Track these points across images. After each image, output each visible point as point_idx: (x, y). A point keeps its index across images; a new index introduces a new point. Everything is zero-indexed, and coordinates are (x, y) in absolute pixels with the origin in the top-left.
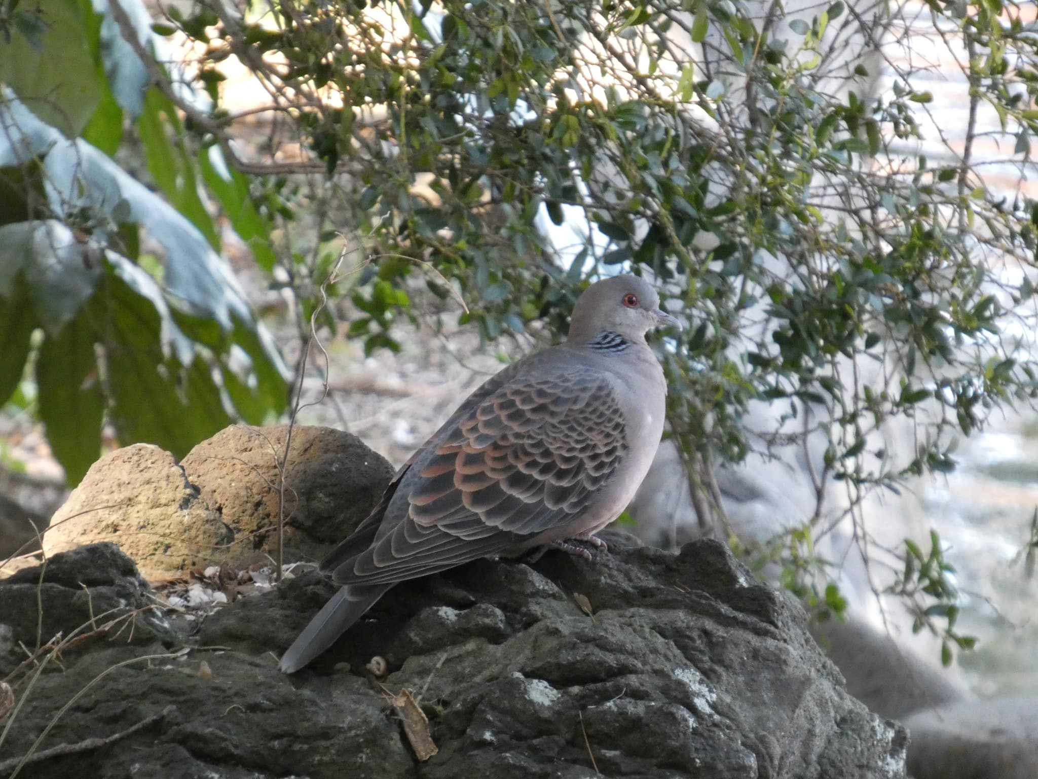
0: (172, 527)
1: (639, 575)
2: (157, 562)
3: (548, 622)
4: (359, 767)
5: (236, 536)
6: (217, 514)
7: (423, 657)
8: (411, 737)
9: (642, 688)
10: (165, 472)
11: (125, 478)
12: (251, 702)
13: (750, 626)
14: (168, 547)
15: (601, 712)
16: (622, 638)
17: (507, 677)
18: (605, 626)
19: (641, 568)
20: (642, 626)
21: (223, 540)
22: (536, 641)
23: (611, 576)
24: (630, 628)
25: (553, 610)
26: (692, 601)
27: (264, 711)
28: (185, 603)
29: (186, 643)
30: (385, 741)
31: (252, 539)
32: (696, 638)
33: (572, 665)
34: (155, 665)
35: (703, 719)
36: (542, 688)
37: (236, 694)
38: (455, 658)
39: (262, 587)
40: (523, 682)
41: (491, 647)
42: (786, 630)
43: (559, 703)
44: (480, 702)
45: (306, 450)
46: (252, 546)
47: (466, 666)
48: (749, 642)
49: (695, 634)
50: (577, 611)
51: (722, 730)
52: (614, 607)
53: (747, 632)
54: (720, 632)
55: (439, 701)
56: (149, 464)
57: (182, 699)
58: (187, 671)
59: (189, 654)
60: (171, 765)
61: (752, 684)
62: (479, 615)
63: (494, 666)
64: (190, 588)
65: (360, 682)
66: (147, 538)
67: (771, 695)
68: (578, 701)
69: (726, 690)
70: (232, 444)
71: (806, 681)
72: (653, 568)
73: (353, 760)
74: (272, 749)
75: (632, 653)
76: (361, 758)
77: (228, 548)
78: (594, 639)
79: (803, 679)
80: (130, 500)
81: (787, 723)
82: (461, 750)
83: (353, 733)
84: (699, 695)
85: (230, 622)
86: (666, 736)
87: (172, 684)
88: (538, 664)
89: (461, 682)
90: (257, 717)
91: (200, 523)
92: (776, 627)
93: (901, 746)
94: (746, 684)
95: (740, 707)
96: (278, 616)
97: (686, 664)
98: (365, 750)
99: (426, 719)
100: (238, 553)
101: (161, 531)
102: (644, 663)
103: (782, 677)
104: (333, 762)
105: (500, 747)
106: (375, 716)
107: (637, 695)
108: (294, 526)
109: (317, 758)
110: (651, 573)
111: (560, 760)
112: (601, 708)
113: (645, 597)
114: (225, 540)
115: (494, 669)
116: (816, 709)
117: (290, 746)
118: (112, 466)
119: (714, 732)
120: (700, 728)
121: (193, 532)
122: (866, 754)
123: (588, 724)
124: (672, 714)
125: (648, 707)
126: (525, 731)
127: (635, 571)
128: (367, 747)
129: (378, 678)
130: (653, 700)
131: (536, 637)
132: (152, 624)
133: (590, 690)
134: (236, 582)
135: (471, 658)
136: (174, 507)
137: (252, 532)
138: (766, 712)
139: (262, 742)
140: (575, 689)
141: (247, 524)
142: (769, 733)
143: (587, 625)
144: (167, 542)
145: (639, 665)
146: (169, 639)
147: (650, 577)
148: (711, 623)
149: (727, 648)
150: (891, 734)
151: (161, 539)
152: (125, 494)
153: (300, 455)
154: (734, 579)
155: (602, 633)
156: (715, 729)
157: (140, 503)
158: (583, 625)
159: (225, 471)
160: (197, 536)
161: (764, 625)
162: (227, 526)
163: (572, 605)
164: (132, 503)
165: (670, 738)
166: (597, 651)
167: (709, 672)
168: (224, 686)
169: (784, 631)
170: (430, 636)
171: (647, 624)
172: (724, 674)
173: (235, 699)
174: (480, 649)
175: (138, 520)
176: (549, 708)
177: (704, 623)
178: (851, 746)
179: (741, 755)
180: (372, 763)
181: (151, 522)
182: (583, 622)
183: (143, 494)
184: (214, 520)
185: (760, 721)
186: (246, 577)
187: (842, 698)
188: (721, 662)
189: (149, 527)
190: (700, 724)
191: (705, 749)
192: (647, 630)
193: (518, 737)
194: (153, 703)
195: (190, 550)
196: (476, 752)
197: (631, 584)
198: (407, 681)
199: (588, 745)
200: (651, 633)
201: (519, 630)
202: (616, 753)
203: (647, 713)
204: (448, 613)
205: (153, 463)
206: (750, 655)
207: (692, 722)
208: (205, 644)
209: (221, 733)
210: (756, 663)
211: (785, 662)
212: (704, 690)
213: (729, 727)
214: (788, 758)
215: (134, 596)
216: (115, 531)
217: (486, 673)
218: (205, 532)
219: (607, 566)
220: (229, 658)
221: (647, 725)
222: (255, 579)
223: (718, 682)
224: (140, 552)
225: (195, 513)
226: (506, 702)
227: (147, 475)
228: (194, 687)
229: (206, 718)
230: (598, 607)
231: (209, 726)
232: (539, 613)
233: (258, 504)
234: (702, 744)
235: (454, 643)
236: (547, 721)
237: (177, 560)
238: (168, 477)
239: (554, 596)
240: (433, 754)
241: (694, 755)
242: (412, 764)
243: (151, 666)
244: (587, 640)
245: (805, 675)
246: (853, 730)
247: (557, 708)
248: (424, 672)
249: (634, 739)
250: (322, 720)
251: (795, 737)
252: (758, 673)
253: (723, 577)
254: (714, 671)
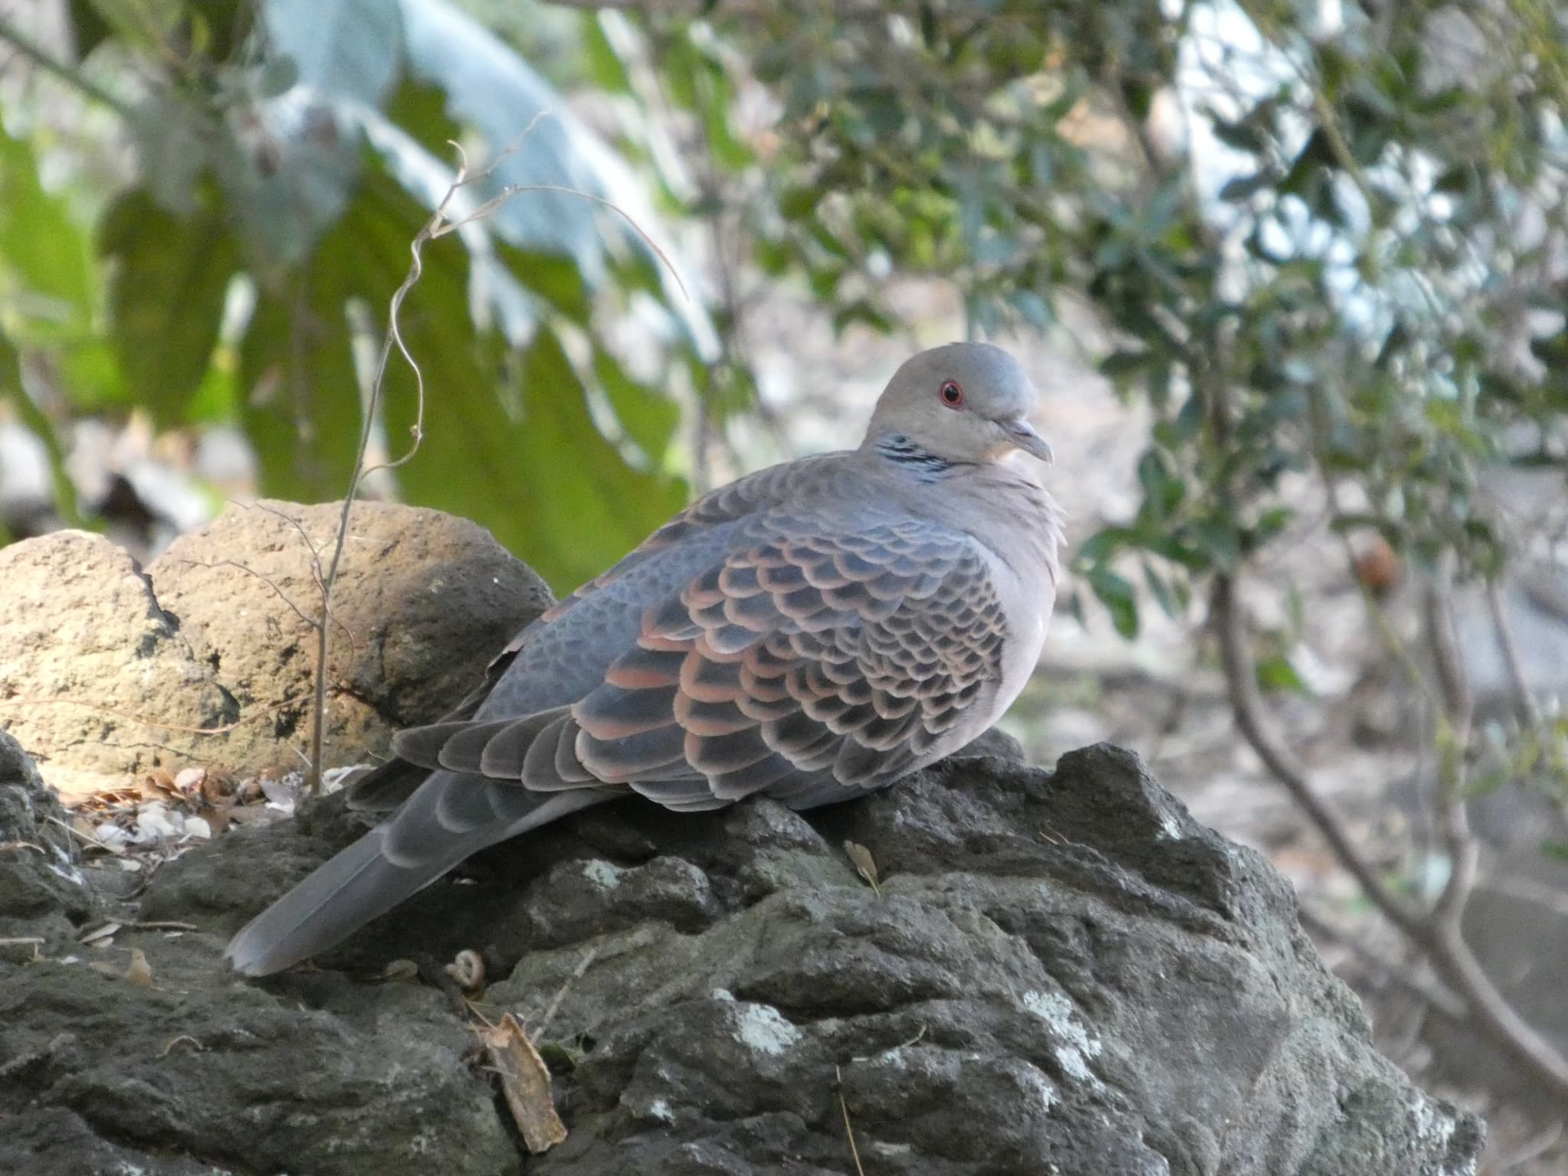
0: (119, 690)
1: (971, 810)
2: (87, 756)
3: (788, 896)
4: (414, 1162)
5: (243, 712)
6: (209, 669)
7: (551, 954)
8: (517, 1106)
9: (958, 1027)
10: (113, 584)
11: (35, 595)
12: (214, 1031)
13: (1176, 915)
14: (109, 728)
15: (876, 1069)
16: (924, 931)
17: (701, 998)
18: (892, 906)
19: (980, 796)
20: (966, 908)
21: (216, 718)
22: (764, 930)
23: (915, 810)
24: (943, 912)
25: (802, 873)
26: (1066, 863)
27: (241, 1048)
28: (129, 837)
29: (114, 913)
30: (467, 1114)
31: (274, 718)
32: (1070, 934)
33: (826, 980)
34: (47, 955)
35: (1071, 1088)
36: (767, 1021)
37: (190, 1015)
38: (609, 958)
39: (280, 811)
40: (731, 1008)
41: (681, 939)
42: (1248, 923)
43: (796, 1051)
44: (647, 1043)
45: (385, 552)
46: (273, 732)
47: (634, 974)
48: (1171, 945)
49: (1067, 927)
50: (847, 875)
51: (1109, 1112)
52: (919, 870)
53: (1169, 925)
54: (1116, 923)
55: (578, 1038)
56: (83, 569)
57: (88, 1021)
58: (105, 968)
59: (115, 935)
60: (51, 1150)
61: (1174, 1026)
62: (663, 877)
63: (684, 975)
64: (141, 808)
65: (432, 999)
66: (70, 711)
67: (1209, 1046)
68: (833, 1047)
69: (1123, 1035)
70: (246, 536)
71: (1280, 1023)
72: (1000, 798)
73: (400, 1148)
74: (249, 1123)
75: (942, 960)
76: (418, 1144)
77: (226, 734)
78: (872, 931)
79: (1272, 1018)
80: (41, 636)
81: (1239, 1101)
82: (608, 1135)
83: (403, 1096)
84: (1068, 1042)
85: (199, 877)
86: (995, 1119)
87: (69, 993)
88: (764, 975)
89: (620, 1004)
90: (225, 1060)
91: (174, 684)
92: (1227, 916)
93: (1468, 1151)
94: (1160, 1022)
95: (1148, 1069)
96: (287, 868)
97: (1046, 984)
98: (426, 1129)
99: (548, 1073)
100: (244, 743)
101: (98, 698)
102: (965, 979)
103: (1233, 1013)
104: (364, 1151)
105: (683, 1131)
106: (446, 1066)
107: (947, 1039)
108: (353, 695)
109: (334, 1142)
110: (997, 807)
111: (794, 1158)
112: (875, 1063)
113: (978, 852)
114: (222, 717)
115: (684, 983)
116: (1301, 1076)
117: (283, 1117)
118: (12, 572)
119: (1091, 1115)
120: (1065, 1108)
121: (159, 702)
122: (1394, 1165)
123: (853, 1093)
124: (1009, 1078)
125: (966, 1063)
126: (730, 1102)
127: (964, 802)
128: (430, 1123)
129: (467, 991)
130: (980, 1050)
131: (766, 921)
132: (48, 877)
133: (859, 1028)
134: (232, 799)
135: (642, 959)
136: (127, 652)
137: (275, 704)
138: (1198, 1078)
139: (230, 1108)
140: (830, 1025)
141: (265, 689)
142: (1201, 1120)
143: (860, 903)
144: (108, 719)
145: (956, 982)
146: (81, 907)
147: (994, 815)
148: (1099, 908)
149: (1127, 955)
150: (1447, 1128)
151: (97, 714)
152: (35, 624)
153: (374, 561)
154: (1155, 824)
155: (887, 920)
156: (1094, 1109)
157: (60, 644)
158: (855, 902)
159: (229, 586)
160: (166, 710)
161: (1202, 912)
162: (226, 692)
163: (838, 864)
164: (45, 643)
165: (1004, 1123)
166: (875, 953)
167: (1091, 1000)
168: (171, 999)
169: (1244, 926)
170: (567, 915)
171: (976, 904)
172: (1119, 1004)
173: (189, 1025)
174: (660, 942)
175: (55, 676)
176: (778, 1059)
177: (1085, 905)
178: (1364, 1149)
179: (1139, 1160)
180: (438, 1156)
181: (79, 680)
182: (857, 897)
183: (67, 626)
184: (202, 679)
185: (1185, 1097)
186: (253, 790)
187: (1354, 1057)
188: (1115, 982)
189: (76, 689)
190: (1065, 1098)
191: (1070, 1147)
192: (975, 914)
193: (717, 1112)
194: (33, 1028)
195: (152, 735)
196: (635, 1139)
197: (954, 827)
198: (522, 999)
199: (849, 1131)
200: (982, 922)
201: (735, 909)
202: (903, 1148)
203: (964, 1074)
204: (603, 873)
205: (90, 568)
206: (1172, 969)
207: (1049, 1094)
208: (148, 917)
209: (152, 1090)
210: (1182, 986)
211: (1240, 984)
212: (1079, 1032)
213: (1121, 1107)
214: (1238, 1168)
215: (17, 822)
216: (11, 694)
217: (670, 989)
218: (181, 703)
219: (912, 793)
220: (189, 945)
221: (962, 1097)
222: (268, 795)
223: (1106, 1020)
224: (56, 738)
225: (164, 665)
226: (697, 1046)
227: (77, 591)
228: (114, 999)
229: (127, 1060)
230: (888, 869)
231: (131, 1076)
232: (773, 878)
233: (289, 653)
234: (1065, 1136)
235: (612, 929)
236: (773, 1084)
237: (127, 755)
238: (117, 595)
239: (804, 846)
240: (558, 1140)
241: (1048, 1158)
242: (515, 1157)
243: (38, 957)
244: (856, 932)
245: (1277, 1011)
246: (1371, 1119)
247: (793, 1060)
248: (550, 984)
249: (936, 1122)
250: (346, 1069)
251: (1257, 1126)
252: (1186, 1005)
253: (1134, 818)
254: (1098, 997)
